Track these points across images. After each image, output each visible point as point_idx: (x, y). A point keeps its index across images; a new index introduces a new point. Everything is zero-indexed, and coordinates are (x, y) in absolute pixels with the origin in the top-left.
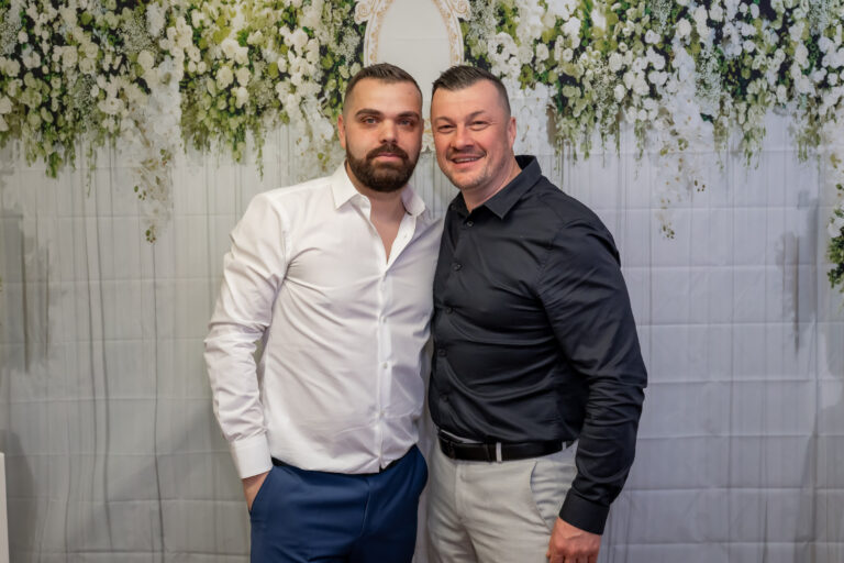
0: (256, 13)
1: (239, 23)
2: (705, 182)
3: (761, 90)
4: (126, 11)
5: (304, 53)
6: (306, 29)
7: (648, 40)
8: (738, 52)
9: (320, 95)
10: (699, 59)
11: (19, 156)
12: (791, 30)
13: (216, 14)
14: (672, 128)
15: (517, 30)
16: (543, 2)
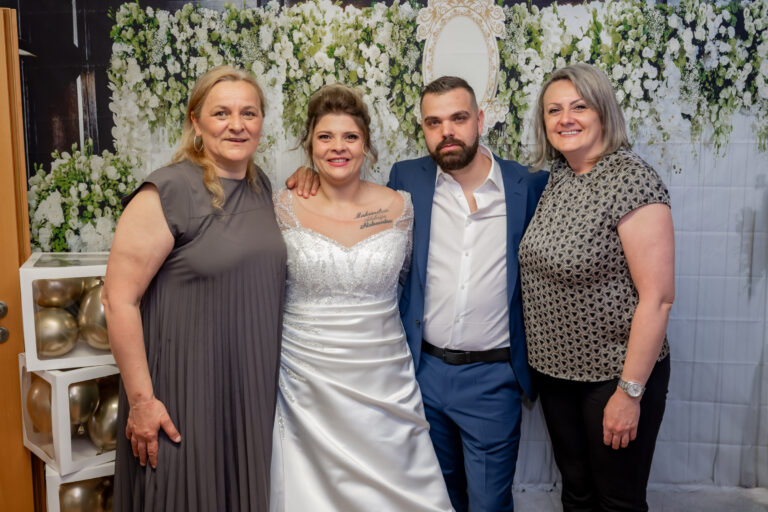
0: (341, 32)
1: (328, 40)
2: (682, 167)
3: (731, 95)
4: (244, 31)
5: (378, 64)
6: (379, 45)
7: (644, 55)
8: (715, 65)
9: (389, 96)
10: (685, 71)
12: (759, 48)
13: (311, 33)
14: (659, 124)
15: (542, 47)
16: (562, 25)
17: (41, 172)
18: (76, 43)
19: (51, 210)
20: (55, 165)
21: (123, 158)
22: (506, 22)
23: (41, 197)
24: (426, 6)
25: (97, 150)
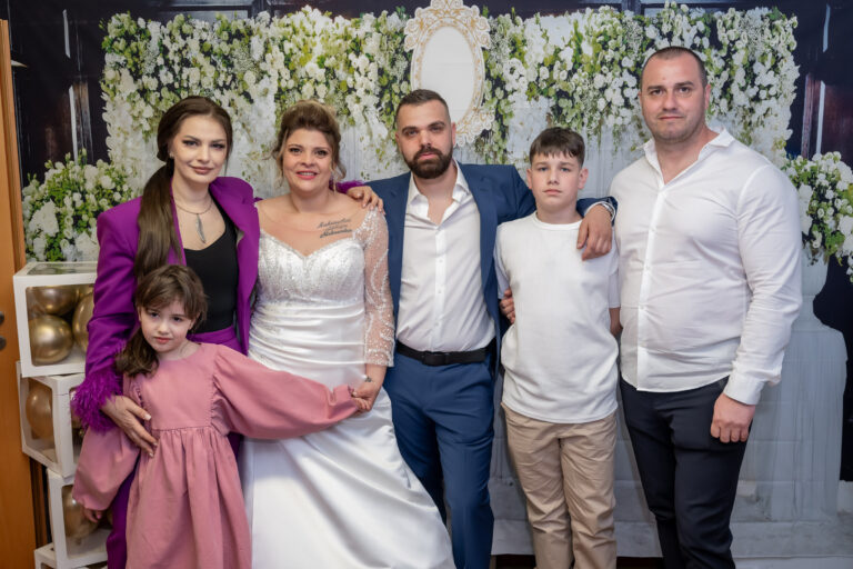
0: (331, 43)
1: (318, 50)
4: (235, 40)
5: (367, 73)
6: (368, 55)
7: (624, 64)
9: (378, 105)
12: (734, 56)
13: (302, 43)
15: (526, 57)
16: (545, 36)
17: (34, 182)
18: (68, 54)
19: (45, 220)
20: (48, 175)
21: (118, 167)
22: (491, 33)
23: (35, 207)
24: (413, 17)
25: (91, 160)
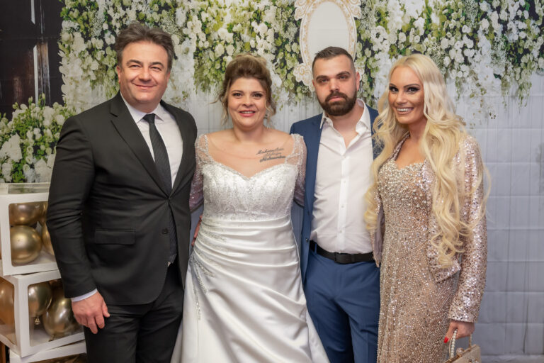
0: (238, 14)
1: (228, 19)
4: (164, 12)
5: (265, 37)
6: (266, 23)
7: (464, 31)
8: (516, 38)
9: (274, 61)
10: (493, 42)
11: (102, 94)
13: (215, 14)
14: (477, 82)
15: (388, 24)
16: (403, 9)
17: (4, 120)
19: (12, 149)
20: (15, 114)
22: (361, 6)
